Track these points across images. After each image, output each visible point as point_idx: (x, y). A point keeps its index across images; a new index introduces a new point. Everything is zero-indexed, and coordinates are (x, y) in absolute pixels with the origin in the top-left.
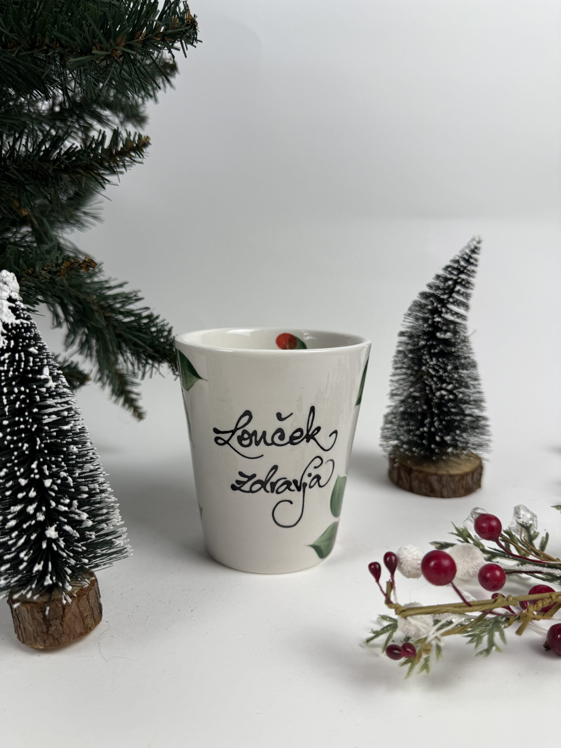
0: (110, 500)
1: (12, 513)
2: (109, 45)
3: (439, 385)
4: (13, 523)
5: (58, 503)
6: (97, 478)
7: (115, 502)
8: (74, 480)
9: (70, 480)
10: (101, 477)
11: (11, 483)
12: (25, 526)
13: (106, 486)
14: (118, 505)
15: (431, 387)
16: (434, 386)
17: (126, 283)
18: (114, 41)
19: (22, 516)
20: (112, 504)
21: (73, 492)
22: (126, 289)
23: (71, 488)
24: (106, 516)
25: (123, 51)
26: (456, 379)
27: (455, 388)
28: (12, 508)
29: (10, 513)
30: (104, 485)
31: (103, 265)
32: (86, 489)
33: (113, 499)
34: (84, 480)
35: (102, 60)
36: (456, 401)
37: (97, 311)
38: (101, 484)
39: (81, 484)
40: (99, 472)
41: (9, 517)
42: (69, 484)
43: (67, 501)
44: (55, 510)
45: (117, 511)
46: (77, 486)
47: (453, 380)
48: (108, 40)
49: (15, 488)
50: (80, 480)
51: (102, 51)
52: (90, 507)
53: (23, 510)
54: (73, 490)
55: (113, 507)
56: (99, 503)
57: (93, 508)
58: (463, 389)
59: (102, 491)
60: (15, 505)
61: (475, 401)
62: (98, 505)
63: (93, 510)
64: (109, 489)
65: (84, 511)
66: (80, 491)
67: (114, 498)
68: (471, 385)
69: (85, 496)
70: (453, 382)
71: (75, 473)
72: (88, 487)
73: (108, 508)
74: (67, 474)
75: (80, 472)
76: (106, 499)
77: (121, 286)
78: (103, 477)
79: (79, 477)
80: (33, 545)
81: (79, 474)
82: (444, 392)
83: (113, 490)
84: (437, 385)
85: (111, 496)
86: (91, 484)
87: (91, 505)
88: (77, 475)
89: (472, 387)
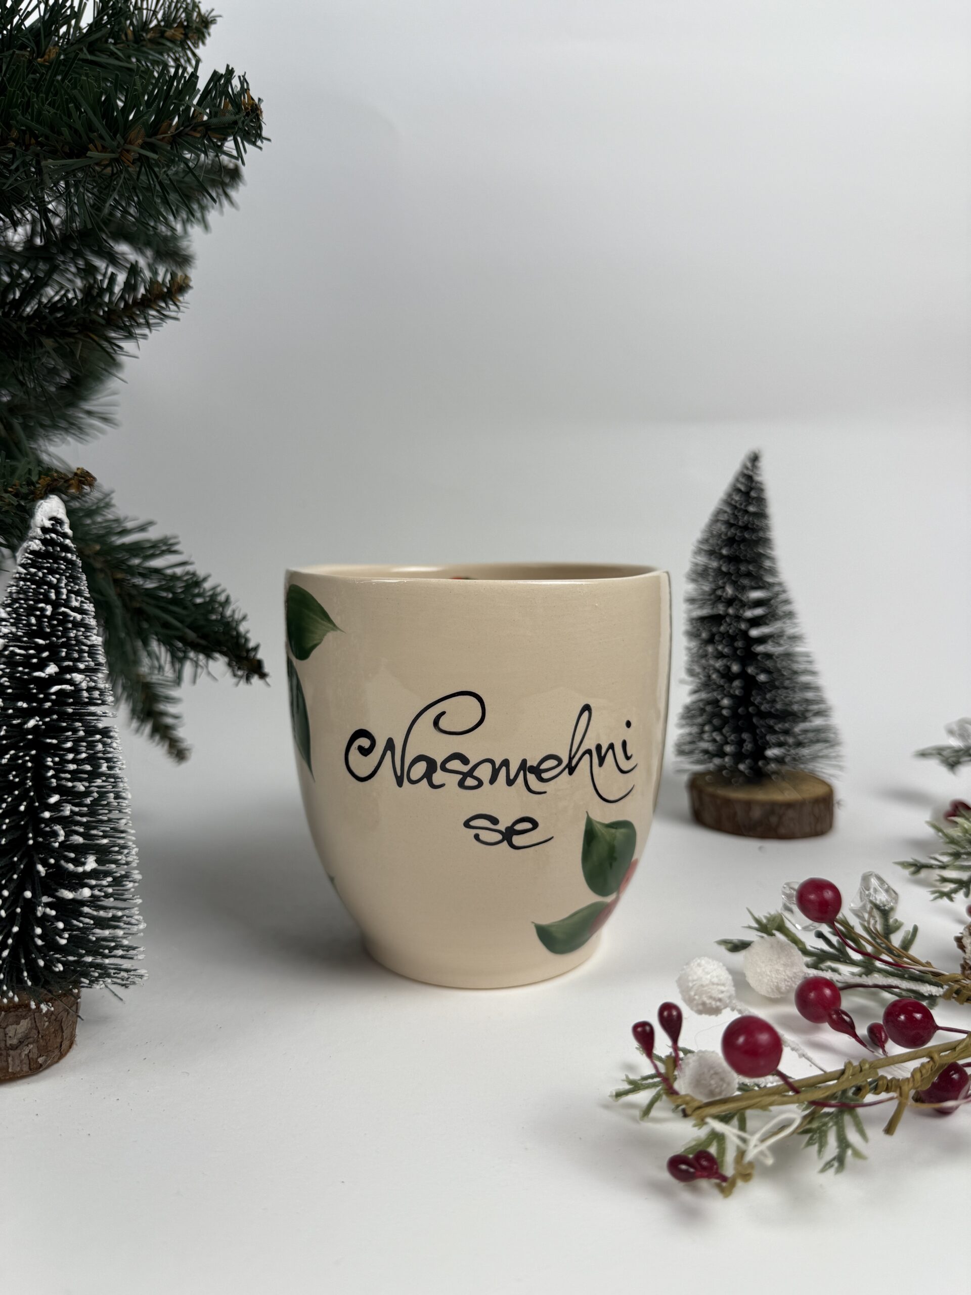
2: (115, 143)
17: (151, 523)
18: (123, 137)
22: (153, 534)
25: (139, 154)
31: (113, 495)
35: (106, 166)
37: (101, 570)
48: (114, 138)
51: (105, 152)
77: (142, 528)
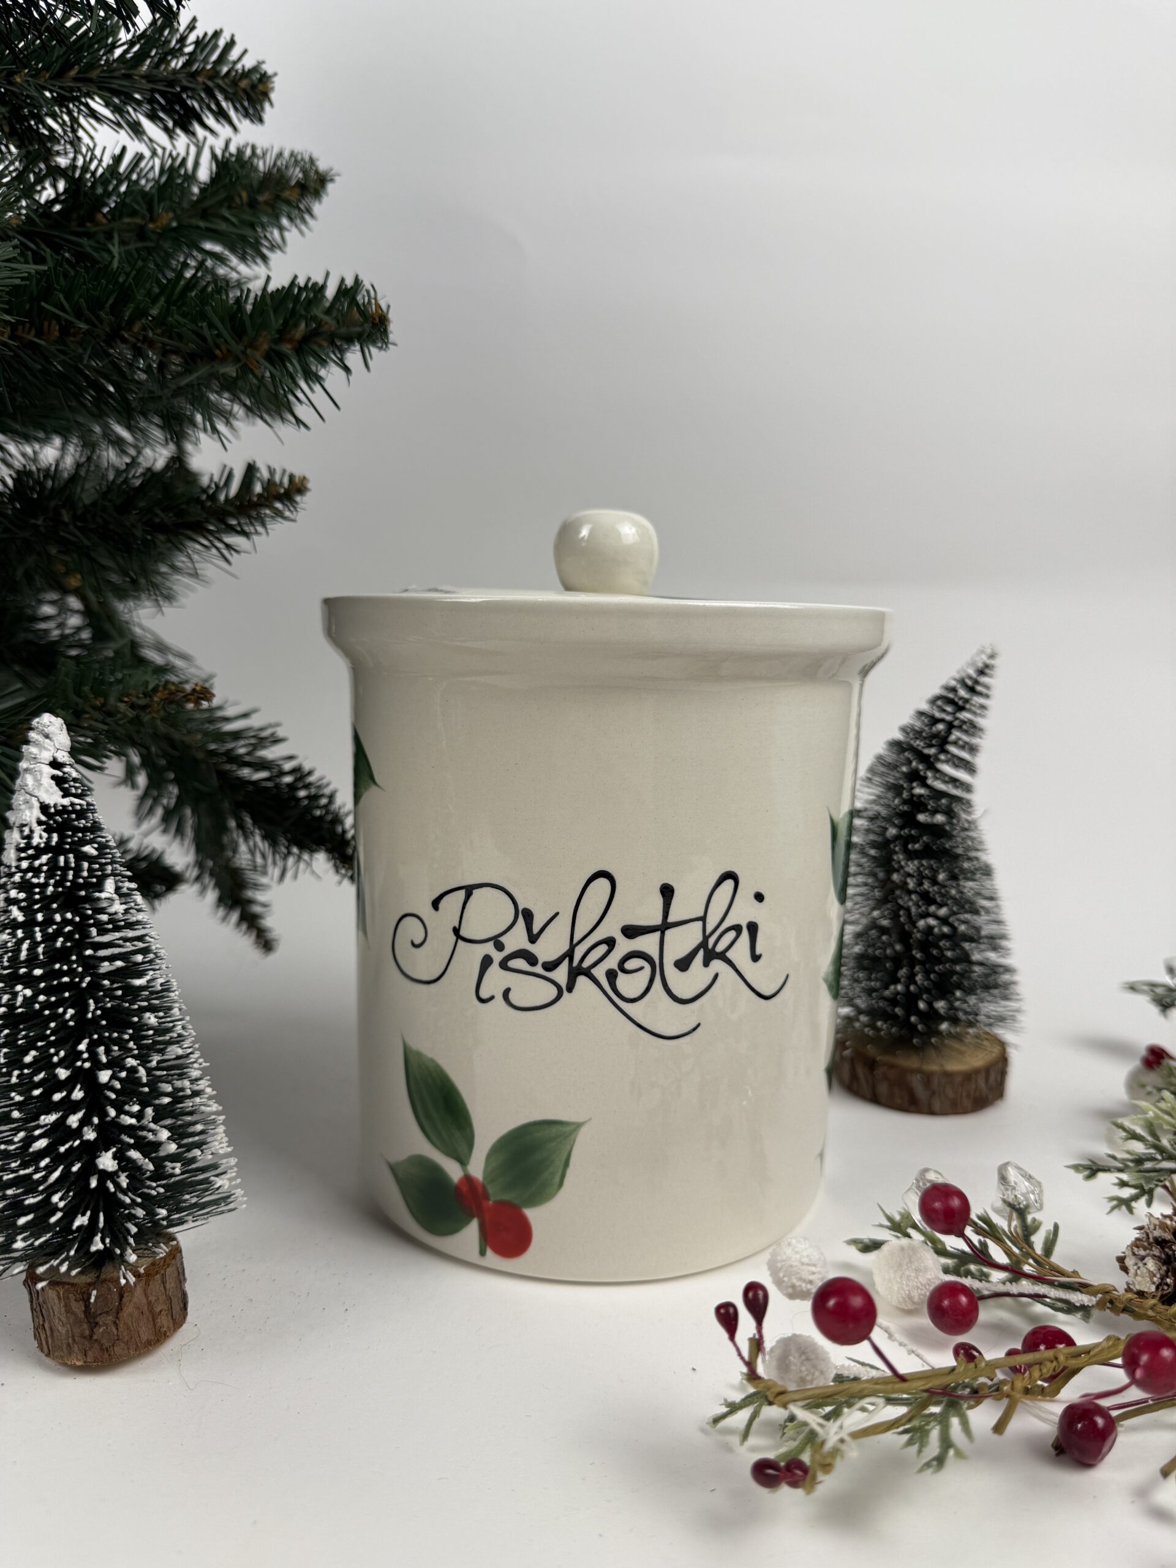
0: (208, 1109)
1: (42, 1127)
3: (923, 908)
4: (42, 1143)
5: (120, 1111)
6: (188, 1070)
7: (217, 1113)
8: (149, 1071)
9: (142, 1072)
10: (195, 1069)
11: (42, 1075)
12: (62, 1149)
13: (203, 1084)
14: (222, 1118)
15: (908, 910)
16: (913, 910)
19: (59, 1132)
20: (213, 1117)
21: (146, 1093)
23: (144, 1085)
24: (202, 1137)
26: (953, 898)
27: (954, 913)
28: (43, 1117)
29: (38, 1127)
30: (200, 1082)
32: (168, 1088)
33: (215, 1107)
34: (165, 1073)
36: (954, 937)
38: (194, 1081)
39: (160, 1079)
40: (192, 1060)
41: (37, 1132)
42: (140, 1078)
43: (136, 1108)
44: (115, 1124)
45: (221, 1129)
46: (153, 1082)
47: (948, 899)
49: (49, 1084)
50: (159, 1073)
52: (174, 1121)
53: (61, 1122)
54: (146, 1089)
55: (214, 1122)
56: (191, 1113)
57: (179, 1122)
58: (968, 916)
59: (196, 1094)
60: (47, 1113)
61: (992, 938)
62: (189, 1118)
63: (180, 1126)
64: (209, 1090)
65: (165, 1127)
66: (158, 1091)
67: (216, 1105)
68: (981, 910)
69: (166, 1100)
70: (949, 902)
71: (151, 1061)
72: (173, 1085)
73: (206, 1122)
74: (138, 1062)
75: (159, 1058)
76: (203, 1108)
78: (198, 1069)
79: (157, 1068)
80: (73, 1183)
81: (159, 1062)
82: (932, 921)
83: (215, 1092)
84: (920, 907)
85: (211, 1103)
86: (178, 1080)
87: (176, 1117)
88: (154, 1064)
89: (983, 913)
